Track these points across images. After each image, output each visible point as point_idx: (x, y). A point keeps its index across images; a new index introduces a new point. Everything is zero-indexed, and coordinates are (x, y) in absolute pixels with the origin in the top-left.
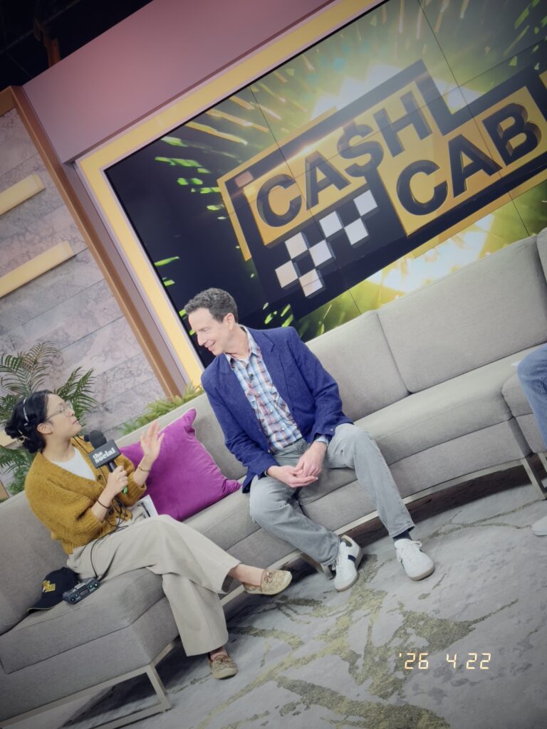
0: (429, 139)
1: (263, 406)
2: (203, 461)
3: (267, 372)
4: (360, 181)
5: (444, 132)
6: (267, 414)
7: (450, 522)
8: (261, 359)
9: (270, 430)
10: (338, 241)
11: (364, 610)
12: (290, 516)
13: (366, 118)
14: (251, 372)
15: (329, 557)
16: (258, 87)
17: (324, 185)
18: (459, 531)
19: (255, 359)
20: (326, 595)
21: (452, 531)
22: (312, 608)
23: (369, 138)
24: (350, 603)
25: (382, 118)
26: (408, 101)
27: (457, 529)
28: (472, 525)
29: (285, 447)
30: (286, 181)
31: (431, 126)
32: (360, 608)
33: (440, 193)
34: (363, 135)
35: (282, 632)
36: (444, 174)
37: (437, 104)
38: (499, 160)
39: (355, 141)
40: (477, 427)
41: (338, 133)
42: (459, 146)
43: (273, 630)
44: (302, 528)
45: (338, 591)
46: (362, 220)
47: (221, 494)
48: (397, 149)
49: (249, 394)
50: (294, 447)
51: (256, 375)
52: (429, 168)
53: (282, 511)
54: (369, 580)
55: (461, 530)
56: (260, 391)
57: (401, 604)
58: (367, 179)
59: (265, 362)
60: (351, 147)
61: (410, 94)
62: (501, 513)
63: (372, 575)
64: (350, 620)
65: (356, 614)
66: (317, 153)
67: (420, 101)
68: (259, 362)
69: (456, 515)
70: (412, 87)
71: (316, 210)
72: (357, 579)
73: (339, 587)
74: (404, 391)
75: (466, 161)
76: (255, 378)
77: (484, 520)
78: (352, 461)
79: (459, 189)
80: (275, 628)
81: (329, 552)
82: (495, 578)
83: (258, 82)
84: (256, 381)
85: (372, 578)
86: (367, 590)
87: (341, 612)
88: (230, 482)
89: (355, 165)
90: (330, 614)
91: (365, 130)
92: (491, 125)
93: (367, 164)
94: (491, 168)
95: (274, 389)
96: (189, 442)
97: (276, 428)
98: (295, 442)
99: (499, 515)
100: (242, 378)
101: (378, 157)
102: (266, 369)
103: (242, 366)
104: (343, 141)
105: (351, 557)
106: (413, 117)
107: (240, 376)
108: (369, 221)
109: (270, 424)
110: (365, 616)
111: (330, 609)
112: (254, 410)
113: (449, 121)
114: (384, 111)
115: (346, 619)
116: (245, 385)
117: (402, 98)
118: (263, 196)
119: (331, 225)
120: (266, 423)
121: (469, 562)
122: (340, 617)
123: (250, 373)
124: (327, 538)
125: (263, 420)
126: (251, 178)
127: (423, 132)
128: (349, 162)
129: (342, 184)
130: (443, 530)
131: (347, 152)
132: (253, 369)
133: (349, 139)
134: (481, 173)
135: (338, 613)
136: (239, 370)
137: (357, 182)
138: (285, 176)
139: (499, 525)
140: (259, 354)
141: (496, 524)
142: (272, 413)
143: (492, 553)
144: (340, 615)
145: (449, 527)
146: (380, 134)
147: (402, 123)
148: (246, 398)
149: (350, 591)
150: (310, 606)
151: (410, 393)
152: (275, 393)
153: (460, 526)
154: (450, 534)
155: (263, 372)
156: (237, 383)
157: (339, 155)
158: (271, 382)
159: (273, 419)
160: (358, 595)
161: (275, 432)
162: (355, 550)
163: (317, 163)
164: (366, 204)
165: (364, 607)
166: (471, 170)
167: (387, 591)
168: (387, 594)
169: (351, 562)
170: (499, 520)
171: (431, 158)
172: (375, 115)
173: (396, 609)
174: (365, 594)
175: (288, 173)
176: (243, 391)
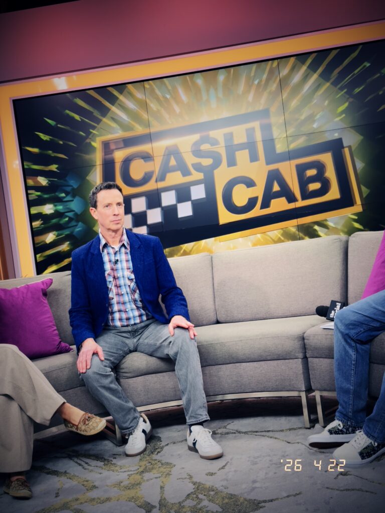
0: (256, 164)
1: (118, 287)
2: (48, 320)
3: (131, 262)
4: (200, 176)
5: (268, 163)
6: (118, 294)
7: (225, 427)
8: (128, 251)
9: (116, 308)
10: (169, 213)
11: (154, 474)
12: (111, 382)
13: (218, 134)
14: (118, 257)
15: (129, 426)
16: (149, 84)
17: (173, 170)
18: (234, 435)
19: (123, 249)
20: (115, 456)
21: (228, 433)
22: (103, 463)
23: (215, 149)
24: (140, 466)
25: (229, 137)
26: (250, 133)
27: (232, 433)
28: (246, 433)
29: (123, 326)
30: (147, 157)
31: (260, 155)
32: (151, 471)
33: (252, 203)
34: (212, 145)
35: (75, 476)
36: (258, 192)
37: (269, 143)
38: (298, 194)
39: (205, 147)
40: (275, 357)
41: (196, 137)
42: (275, 176)
43: (65, 472)
44: (116, 397)
45: (128, 456)
46: (192, 203)
47: (55, 351)
48: (232, 162)
49: (109, 274)
50: (129, 328)
51: (121, 261)
52: (250, 183)
53: (106, 376)
54: (156, 453)
55: (236, 434)
56: (120, 274)
57: (189, 475)
58: (205, 176)
59: (131, 254)
60: (200, 150)
61: (253, 129)
62: (270, 430)
63: (159, 450)
64: (142, 478)
65: (146, 476)
66: (176, 146)
67: (259, 137)
68: (126, 253)
69: (230, 424)
70: (256, 125)
71: (161, 185)
72: (145, 450)
73: (129, 452)
74: (214, 319)
75: (276, 188)
76: (119, 263)
77: (257, 432)
78: (176, 354)
79: (265, 205)
80: (68, 472)
81: (131, 422)
82: (275, 473)
83: (150, 82)
84: (119, 266)
85: (159, 452)
86: (156, 460)
87: (131, 471)
88: (63, 344)
89: (200, 164)
90: (121, 470)
91: (215, 142)
92: (301, 170)
93: (208, 166)
94: (291, 199)
95: (133, 276)
96: (42, 301)
97: (122, 308)
98: (132, 325)
99: (269, 431)
100: (108, 261)
101: (217, 163)
102: (130, 259)
103: (111, 251)
104: (197, 144)
105: (144, 431)
106: (251, 146)
107: (106, 258)
108: (196, 205)
109: (118, 303)
110: (156, 478)
111: (121, 467)
112: (108, 288)
113: (272, 157)
114: (231, 134)
115: (138, 477)
116: (108, 267)
117: (247, 130)
118: (127, 162)
119: (168, 199)
120: (114, 301)
121: (249, 457)
122: (132, 474)
123: (116, 258)
124: (133, 410)
125: (113, 298)
126: (122, 145)
127: (254, 158)
128: (197, 160)
129: (186, 173)
130: (219, 431)
131: (197, 153)
132: (120, 256)
133: (202, 144)
134: (283, 199)
135: (129, 471)
136: (108, 253)
137: (198, 176)
138: (148, 153)
139: (271, 438)
140: (128, 247)
141: (268, 437)
142: (122, 295)
143: (269, 456)
144: (132, 473)
145: (224, 430)
146: (224, 149)
147: (241, 147)
148: (105, 277)
149: (138, 457)
150: (101, 462)
151: (218, 322)
152: (132, 279)
153: (235, 431)
154: (226, 435)
155: (127, 261)
156: (102, 263)
157: (191, 154)
158: (132, 269)
159: (122, 299)
160: (147, 462)
161: (120, 311)
162: (147, 426)
163: (173, 152)
164: (198, 193)
165: (154, 471)
166: (277, 195)
167: (175, 464)
168: (175, 466)
169: (143, 435)
170: (270, 434)
171: (253, 177)
172: (225, 135)
173: (186, 478)
174: (153, 462)
175: (151, 152)
176: (104, 271)
